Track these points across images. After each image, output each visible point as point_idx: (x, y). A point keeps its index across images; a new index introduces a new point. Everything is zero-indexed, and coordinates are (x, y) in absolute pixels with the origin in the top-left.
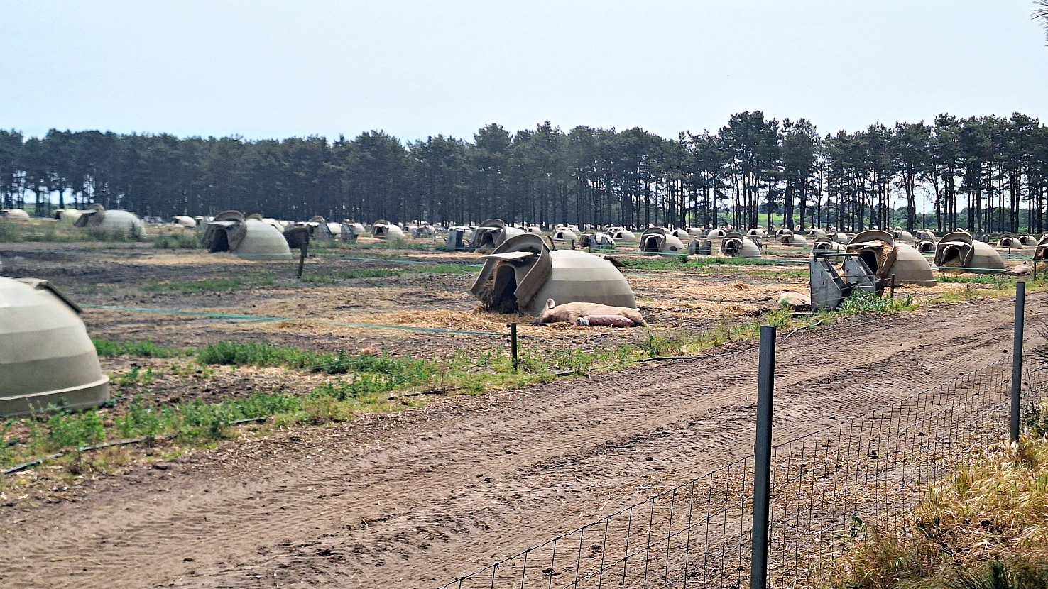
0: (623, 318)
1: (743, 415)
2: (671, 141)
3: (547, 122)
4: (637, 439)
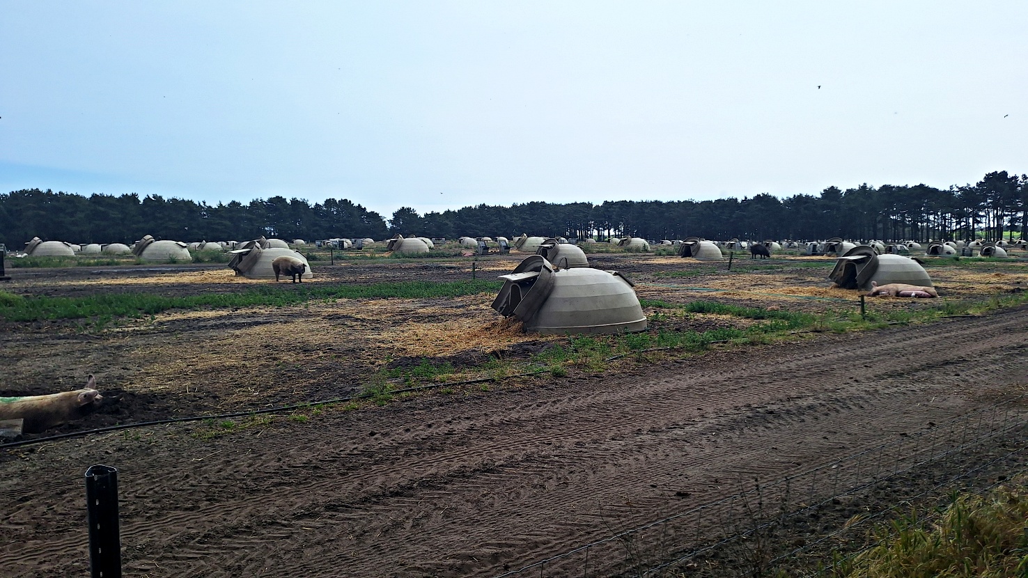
0: (924, 293)
1: (1016, 352)
2: (945, 191)
3: (865, 184)
4: (947, 363)
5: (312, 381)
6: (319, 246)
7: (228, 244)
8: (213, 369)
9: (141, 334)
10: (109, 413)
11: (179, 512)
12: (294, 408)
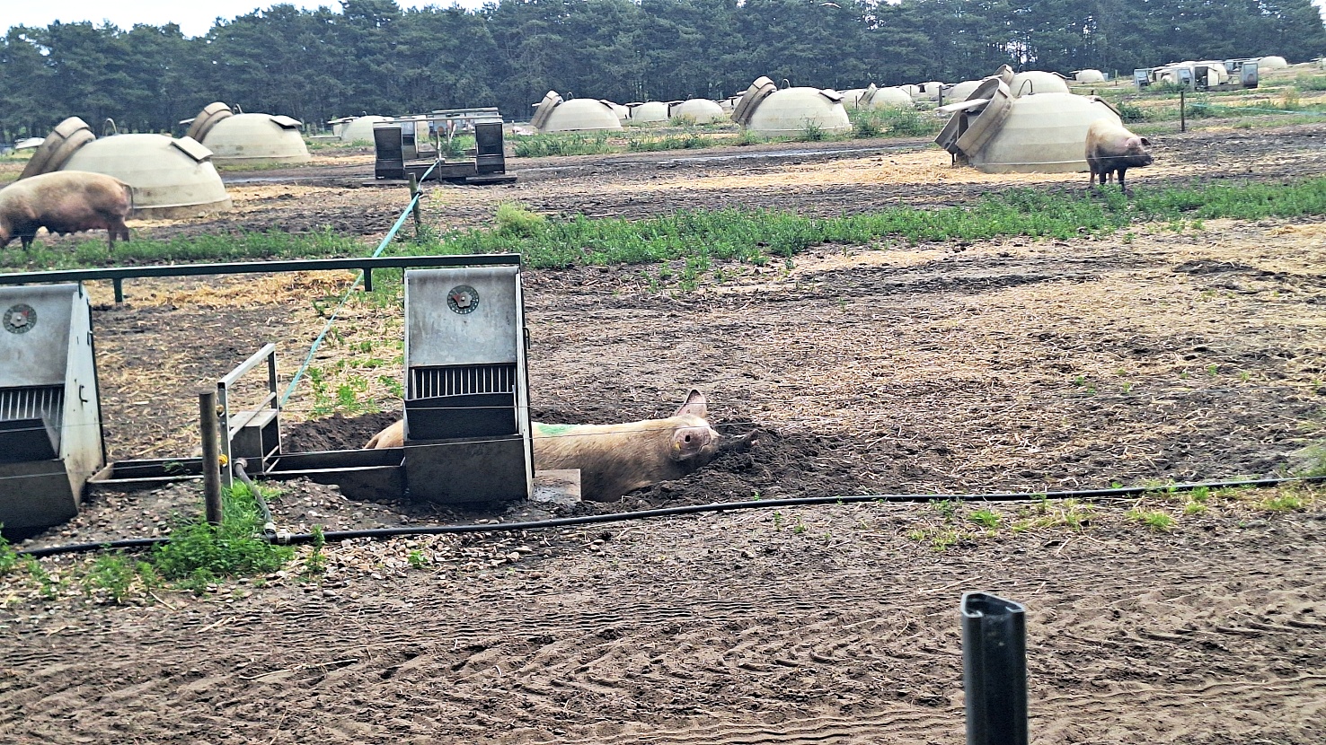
5: (1167, 429)
6: (1144, 84)
7: (923, 90)
8: (931, 387)
9: (771, 300)
10: (732, 471)
11: (905, 706)
12: (1136, 494)
